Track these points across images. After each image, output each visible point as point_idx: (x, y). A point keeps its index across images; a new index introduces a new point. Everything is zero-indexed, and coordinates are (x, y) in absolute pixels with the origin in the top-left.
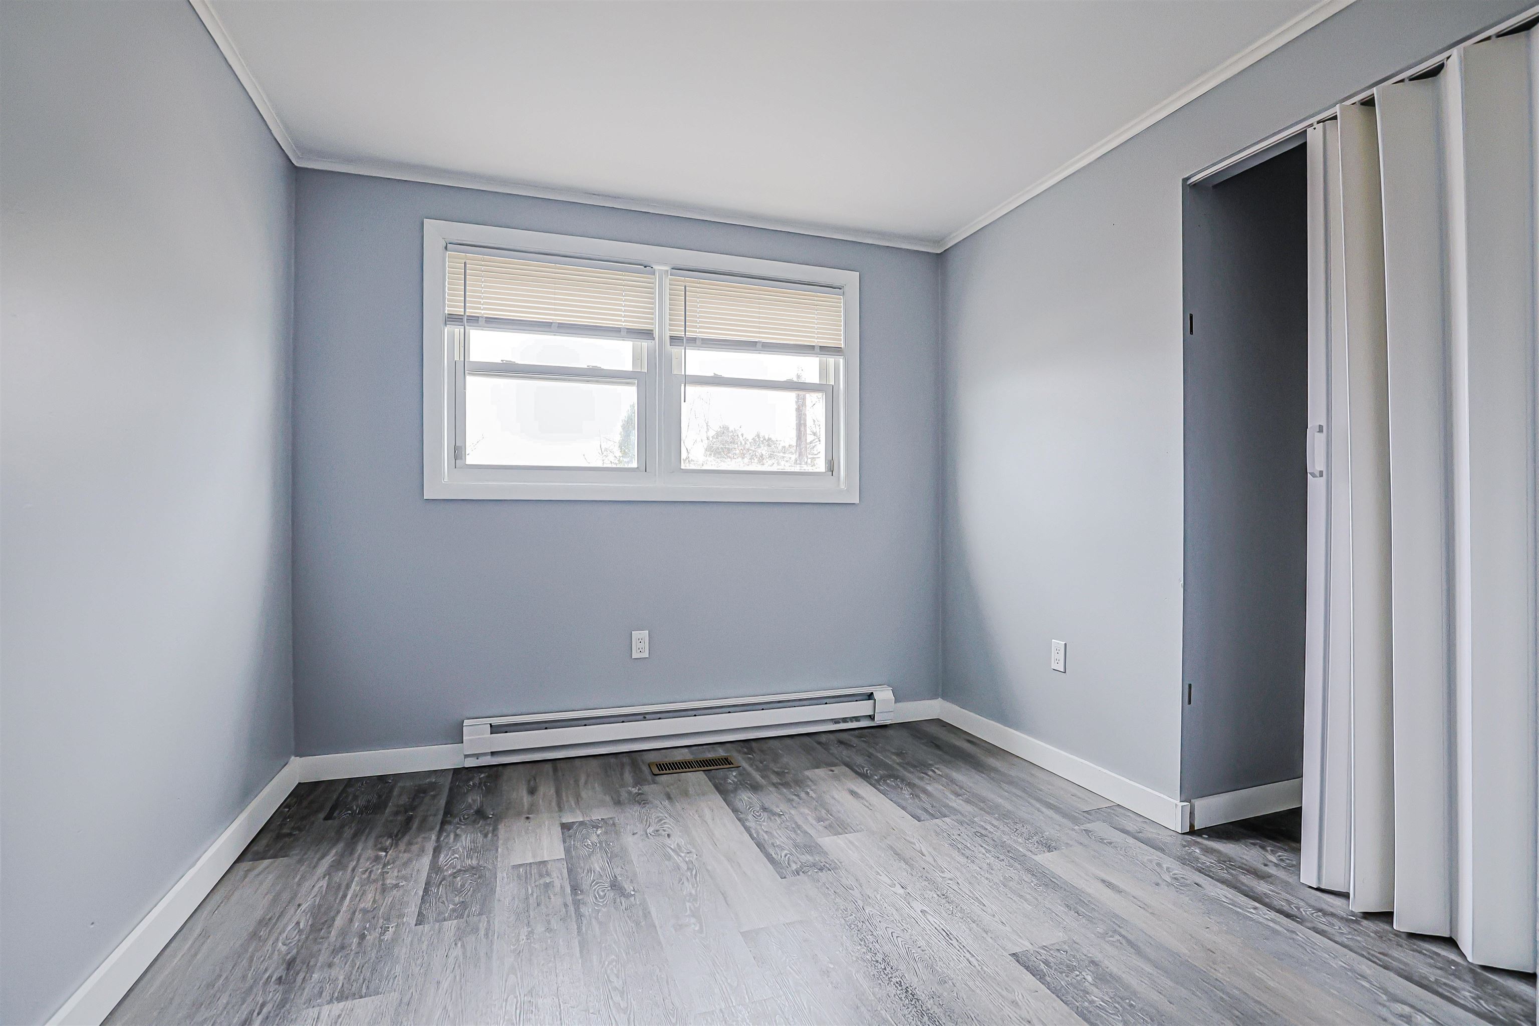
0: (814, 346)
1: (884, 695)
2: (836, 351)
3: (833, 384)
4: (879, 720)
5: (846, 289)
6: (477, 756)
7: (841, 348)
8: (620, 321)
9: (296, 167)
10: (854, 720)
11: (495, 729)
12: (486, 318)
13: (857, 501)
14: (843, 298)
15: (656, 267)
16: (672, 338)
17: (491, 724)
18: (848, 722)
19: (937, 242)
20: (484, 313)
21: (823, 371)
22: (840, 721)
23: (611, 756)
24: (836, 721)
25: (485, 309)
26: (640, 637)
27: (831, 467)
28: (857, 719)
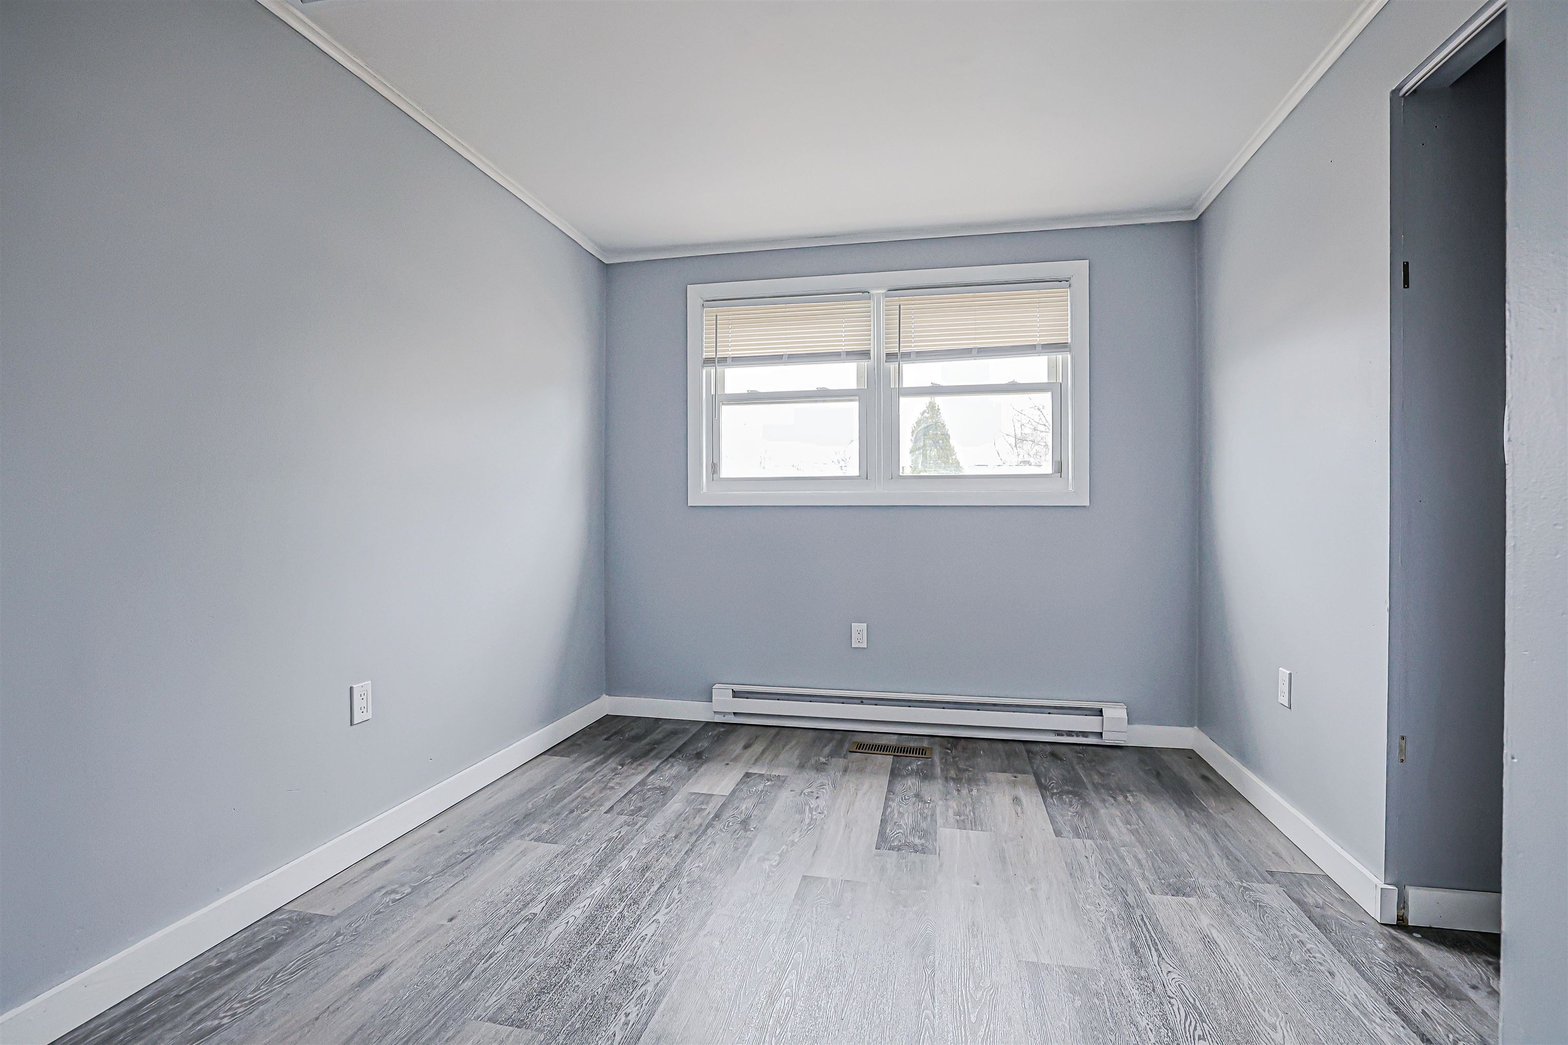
0: (1035, 345)
1: (1115, 713)
2: (1061, 347)
3: (1061, 381)
4: (1108, 739)
5: (1071, 281)
6: (724, 714)
7: (1067, 343)
8: (841, 345)
9: (607, 265)
10: (1080, 734)
11: (736, 694)
12: (732, 357)
13: (1087, 504)
14: (1070, 290)
15: (872, 292)
16: (887, 355)
17: (733, 690)
18: (1073, 736)
19: (1190, 208)
20: (732, 354)
21: (1052, 368)
22: (1064, 734)
23: (828, 731)
24: (1059, 733)
25: (732, 350)
26: (859, 630)
27: (1059, 468)
28: (1084, 734)
